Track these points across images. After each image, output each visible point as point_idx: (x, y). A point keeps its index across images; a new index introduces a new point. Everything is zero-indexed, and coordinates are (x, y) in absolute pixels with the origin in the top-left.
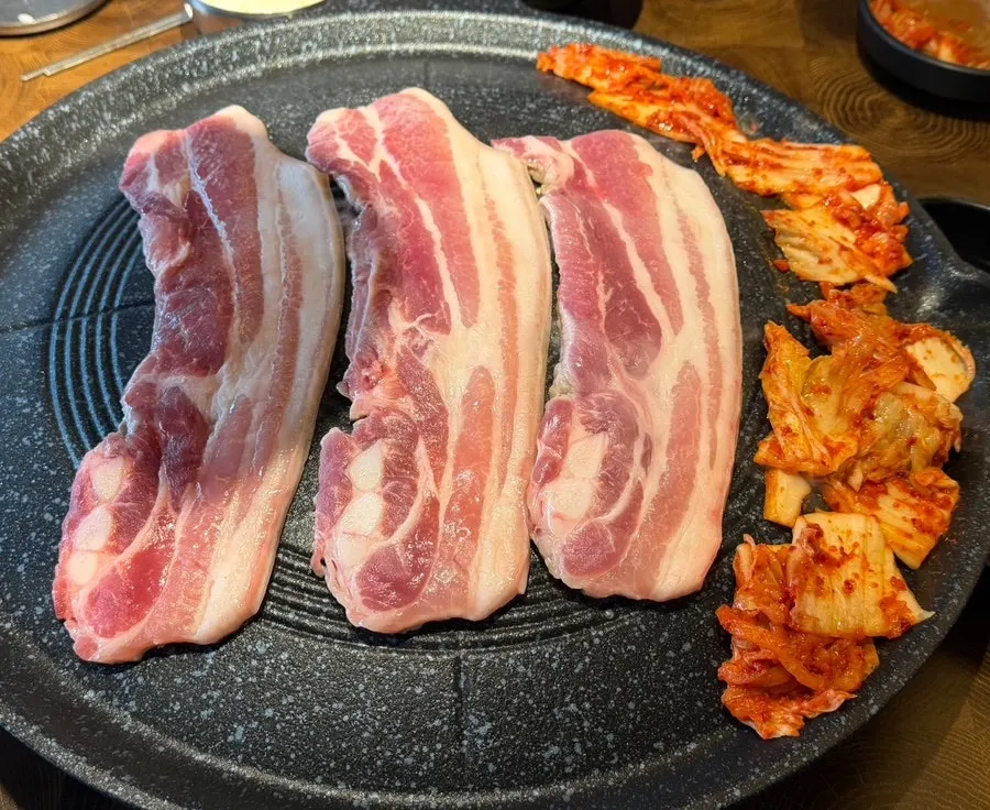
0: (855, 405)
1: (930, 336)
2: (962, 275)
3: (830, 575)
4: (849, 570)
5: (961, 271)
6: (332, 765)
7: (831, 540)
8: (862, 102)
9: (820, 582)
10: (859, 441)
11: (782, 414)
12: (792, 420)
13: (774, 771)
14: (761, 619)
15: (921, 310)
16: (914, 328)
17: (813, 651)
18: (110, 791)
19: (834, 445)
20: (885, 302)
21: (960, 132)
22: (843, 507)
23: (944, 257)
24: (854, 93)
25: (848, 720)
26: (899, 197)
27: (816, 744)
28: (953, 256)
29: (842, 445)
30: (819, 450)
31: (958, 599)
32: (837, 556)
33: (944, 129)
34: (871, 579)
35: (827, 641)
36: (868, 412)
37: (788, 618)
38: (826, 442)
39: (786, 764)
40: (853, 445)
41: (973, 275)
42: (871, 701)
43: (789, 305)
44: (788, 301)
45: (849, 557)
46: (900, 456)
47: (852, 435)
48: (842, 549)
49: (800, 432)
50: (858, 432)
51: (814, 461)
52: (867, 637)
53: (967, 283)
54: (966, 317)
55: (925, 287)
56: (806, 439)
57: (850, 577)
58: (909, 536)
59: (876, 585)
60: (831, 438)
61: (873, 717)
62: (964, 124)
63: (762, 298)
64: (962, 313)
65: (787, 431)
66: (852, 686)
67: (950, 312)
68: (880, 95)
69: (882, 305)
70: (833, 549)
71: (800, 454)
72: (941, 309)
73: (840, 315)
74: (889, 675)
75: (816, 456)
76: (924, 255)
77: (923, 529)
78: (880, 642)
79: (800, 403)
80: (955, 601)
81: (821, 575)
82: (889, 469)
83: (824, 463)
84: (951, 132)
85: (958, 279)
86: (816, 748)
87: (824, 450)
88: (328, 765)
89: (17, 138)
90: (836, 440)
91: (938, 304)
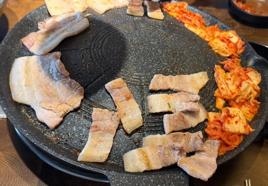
0: (237, 83)
1: (251, 71)
2: (258, 58)
3: (231, 119)
4: (236, 119)
5: (258, 57)
6: (114, 156)
7: (231, 112)
8: (230, 22)
9: (229, 121)
10: (238, 92)
11: (221, 84)
12: (223, 86)
13: (220, 162)
14: (215, 129)
15: (248, 66)
16: (248, 69)
17: (228, 136)
18: (61, 159)
19: (233, 92)
20: (240, 63)
21: (252, 30)
22: (233, 106)
23: (254, 54)
24: (228, 20)
25: (237, 151)
26: (243, 40)
27: (230, 156)
28: (256, 54)
29: (234, 93)
30: (229, 93)
31: (261, 126)
32: (233, 115)
33: (248, 29)
34: (241, 121)
35: (231, 134)
36: (240, 85)
37: (222, 128)
38: (231, 91)
39: (223, 160)
40: (237, 92)
41: (261, 58)
42: (242, 148)
43: (220, 62)
44: (219, 61)
45: (236, 116)
46: (248, 96)
47: (237, 90)
48: (234, 114)
49: (225, 89)
50: (238, 89)
51: (228, 96)
52: (241, 134)
53: (259, 60)
54: (259, 68)
55: (249, 60)
56: (227, 91)
57: (237, 120)
58: (248, 114)
59: (243, 123)
60: (232, 91)
61: (243, 151)
62: (253, 28)
63: (213, 59)
64: (258, 67)
65: (222, 88)
66: (237, 145)
67: (255, 66)
68: (234, 21)
69: (240, 64)
70: (232, 114)
71: (225, 94)
72: (253, 66)
73: (231, 64)
74: (246, 142)
75: (229, 95)
76: (249, 53)
77: (251, 112)
78: (244, 135)
79: (225, 82)
80: (260, 127)
81: (229, 120)
82: (245, 99)
83: (230, 96)
84: (250, 30)
85: (257, 59)
86: (229, 157)
87: (230, 93)
88: (113, 157)
89: (32, 13)
90: (233, 91)
91: (252, 65)
